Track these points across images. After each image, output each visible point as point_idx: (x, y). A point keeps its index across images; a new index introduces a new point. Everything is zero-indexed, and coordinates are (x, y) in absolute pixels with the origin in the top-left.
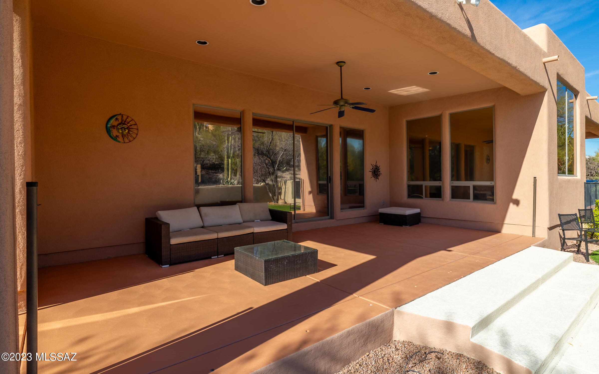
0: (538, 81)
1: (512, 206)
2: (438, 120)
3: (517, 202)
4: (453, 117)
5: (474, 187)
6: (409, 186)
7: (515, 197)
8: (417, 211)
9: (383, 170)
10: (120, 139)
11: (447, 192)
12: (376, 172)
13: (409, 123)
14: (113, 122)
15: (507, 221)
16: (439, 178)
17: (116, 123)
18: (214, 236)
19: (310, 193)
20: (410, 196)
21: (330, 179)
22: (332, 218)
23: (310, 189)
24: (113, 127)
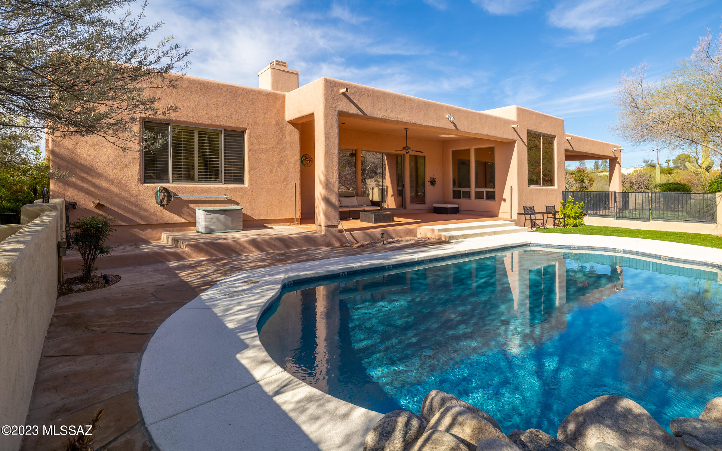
0: (507, 138)
1: (503, 202)
2: (468, 151)
3: (505, 200)
4: (476, 150)
5: (487, 192)
6: (454, 191)
7: (504, 197)
8: (457, 206)
9: (438, 181)
10: (306, 165)
11: (473, 195)
12: (433, 182)
13: (454, 152)
14: (304, 158)
15: (500, 211)
16: (469, 186)
17: (304, 159)
18: (348, 209)
19: (392, 196)
20: (454, 197)
21: (403, 186)
22: (405, 208)
23: (392, 194)
24: (304, 160)
